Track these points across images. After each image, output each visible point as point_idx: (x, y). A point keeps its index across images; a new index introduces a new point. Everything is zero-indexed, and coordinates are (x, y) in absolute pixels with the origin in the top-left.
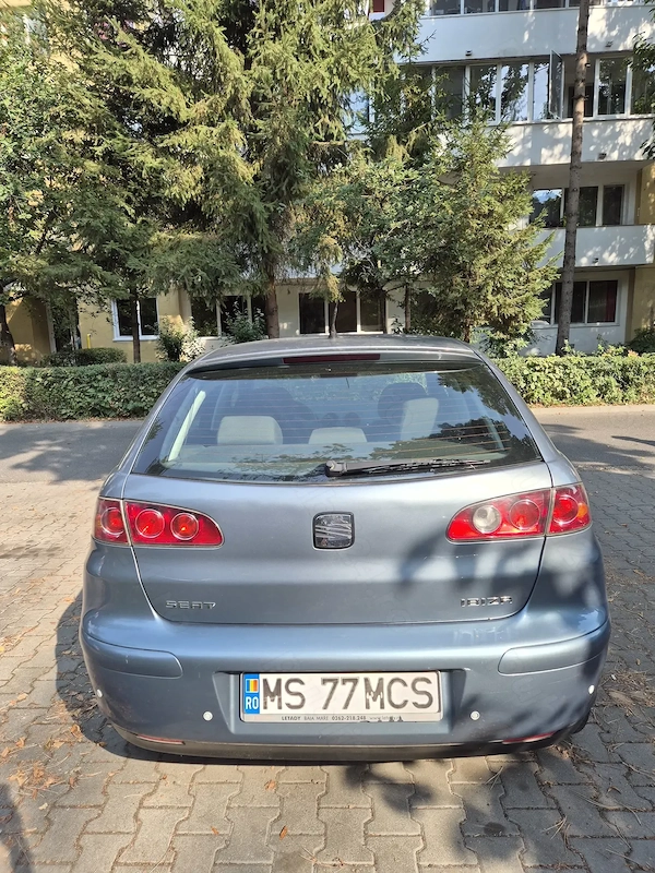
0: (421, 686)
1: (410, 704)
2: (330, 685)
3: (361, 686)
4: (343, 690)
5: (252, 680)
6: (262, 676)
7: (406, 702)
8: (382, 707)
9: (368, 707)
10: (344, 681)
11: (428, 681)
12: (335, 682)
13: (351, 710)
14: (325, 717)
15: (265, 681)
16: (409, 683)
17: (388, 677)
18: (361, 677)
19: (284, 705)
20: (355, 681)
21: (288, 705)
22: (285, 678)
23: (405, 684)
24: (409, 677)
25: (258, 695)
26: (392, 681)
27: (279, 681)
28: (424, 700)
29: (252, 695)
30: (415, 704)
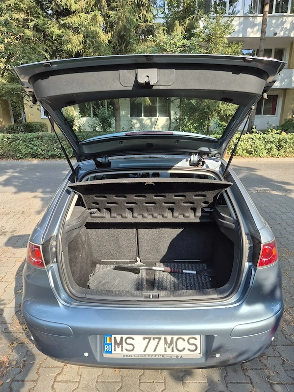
0: (192, 341)
1: (186, 350)
2: (147, 340)
3: (162, 340)
4: (153, 343)
5: (108, 337)
6: (113, 336)
7: (184, 349)
8: (173, 351)
9: (165, 351)
10: (154, 339)
11: (196, 339)
12: (150, 339)
13: (157, 352)
14: (145, 355)
15: (115, 338)
16: (186, 340)
17: (175, 337)
18: (163, 337)
19: (124, 349)
20: (160, 339)
21: (126, 350)
22: (125, 337)
23: (184, 340)
24: (186, 337)
25: (111, 344)
26: (178, 339)
27: (122, 338)
28: (193, 348)
29: (108, 345)
30: (189, 350)
